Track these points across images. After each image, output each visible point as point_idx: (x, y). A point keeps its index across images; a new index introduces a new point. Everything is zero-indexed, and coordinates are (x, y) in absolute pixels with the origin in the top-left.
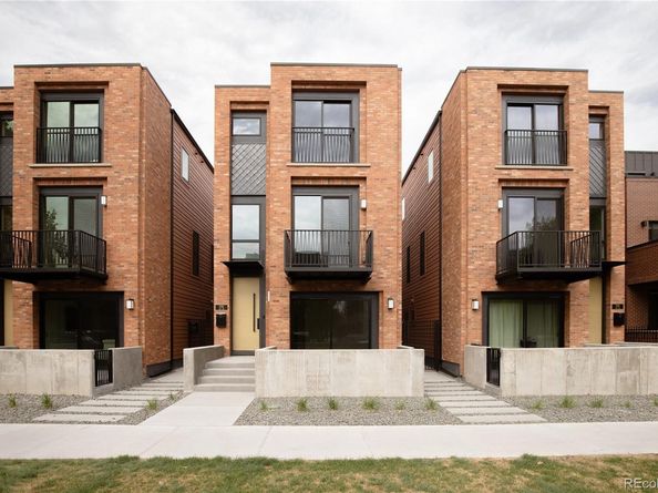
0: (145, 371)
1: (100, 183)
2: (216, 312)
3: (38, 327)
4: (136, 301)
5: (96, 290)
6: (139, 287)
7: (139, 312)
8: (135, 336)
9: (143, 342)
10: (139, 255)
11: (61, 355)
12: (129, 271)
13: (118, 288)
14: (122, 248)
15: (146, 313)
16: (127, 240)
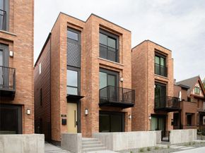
1: (7, 43)
2: (61, 118)
12: (26, 94)
13: (20, 103)
14: (22, 82)
16: (25, 78)
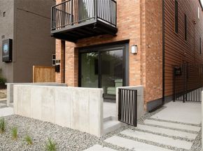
0: (145, 106)
3: (77, 71)
4: (139, 46)
5: (109, 41)
6: (141, 35)
7: (141, 56)
8: (138, 76)
9: (144, 81)
10: (141, 7)
11: (77, 93)
12: (133, 22)
13: (125, 38)
14: (127, 5)
15: (147, 57)
